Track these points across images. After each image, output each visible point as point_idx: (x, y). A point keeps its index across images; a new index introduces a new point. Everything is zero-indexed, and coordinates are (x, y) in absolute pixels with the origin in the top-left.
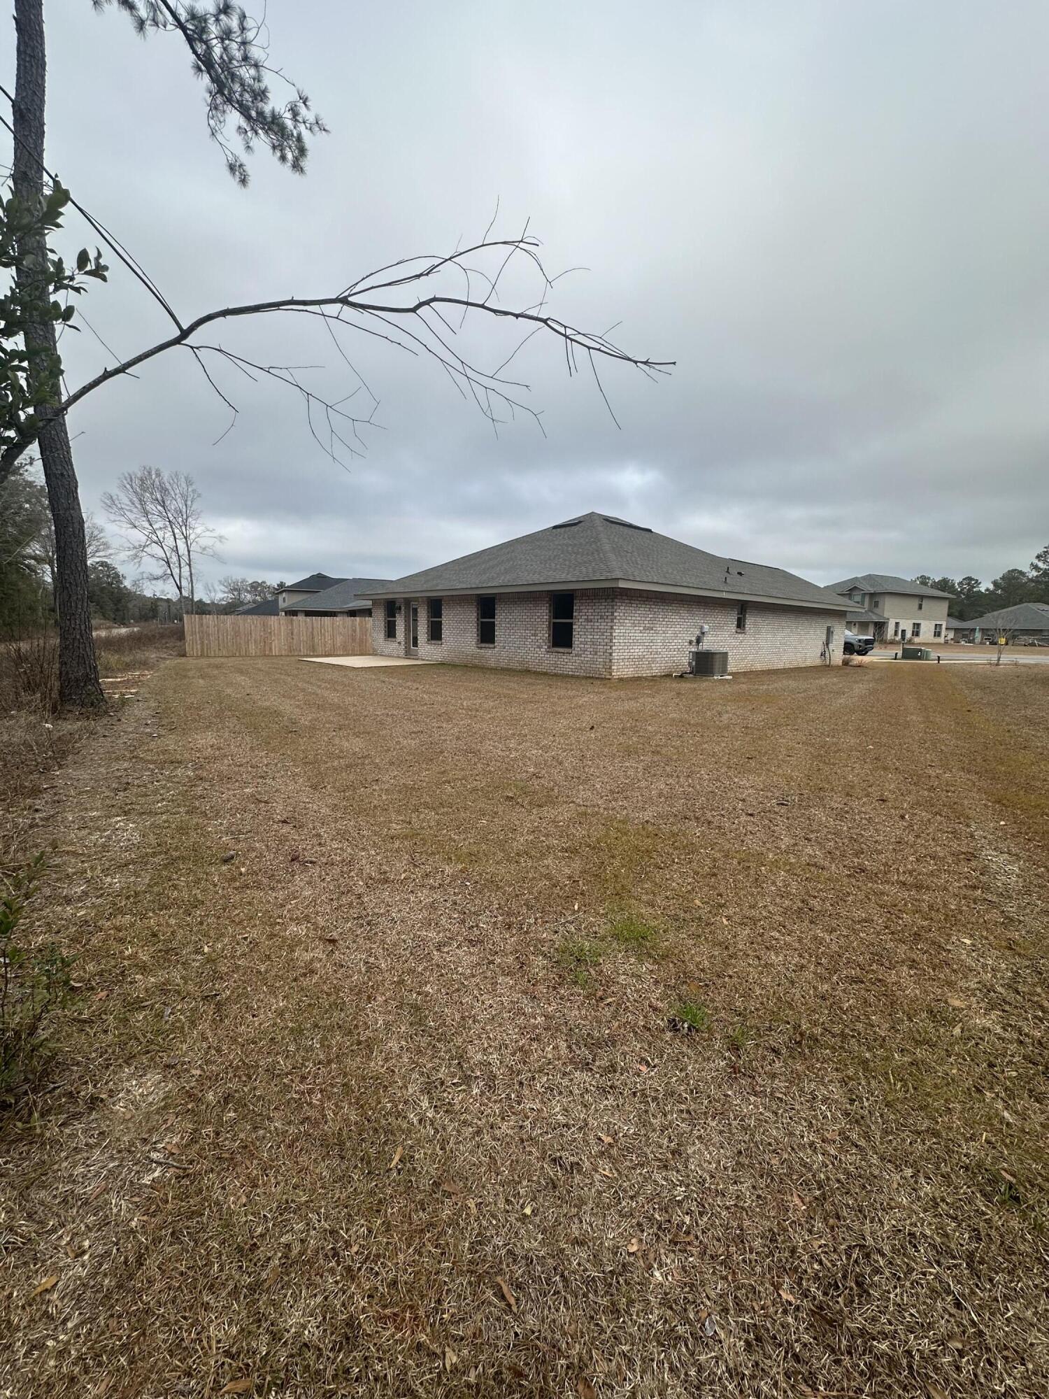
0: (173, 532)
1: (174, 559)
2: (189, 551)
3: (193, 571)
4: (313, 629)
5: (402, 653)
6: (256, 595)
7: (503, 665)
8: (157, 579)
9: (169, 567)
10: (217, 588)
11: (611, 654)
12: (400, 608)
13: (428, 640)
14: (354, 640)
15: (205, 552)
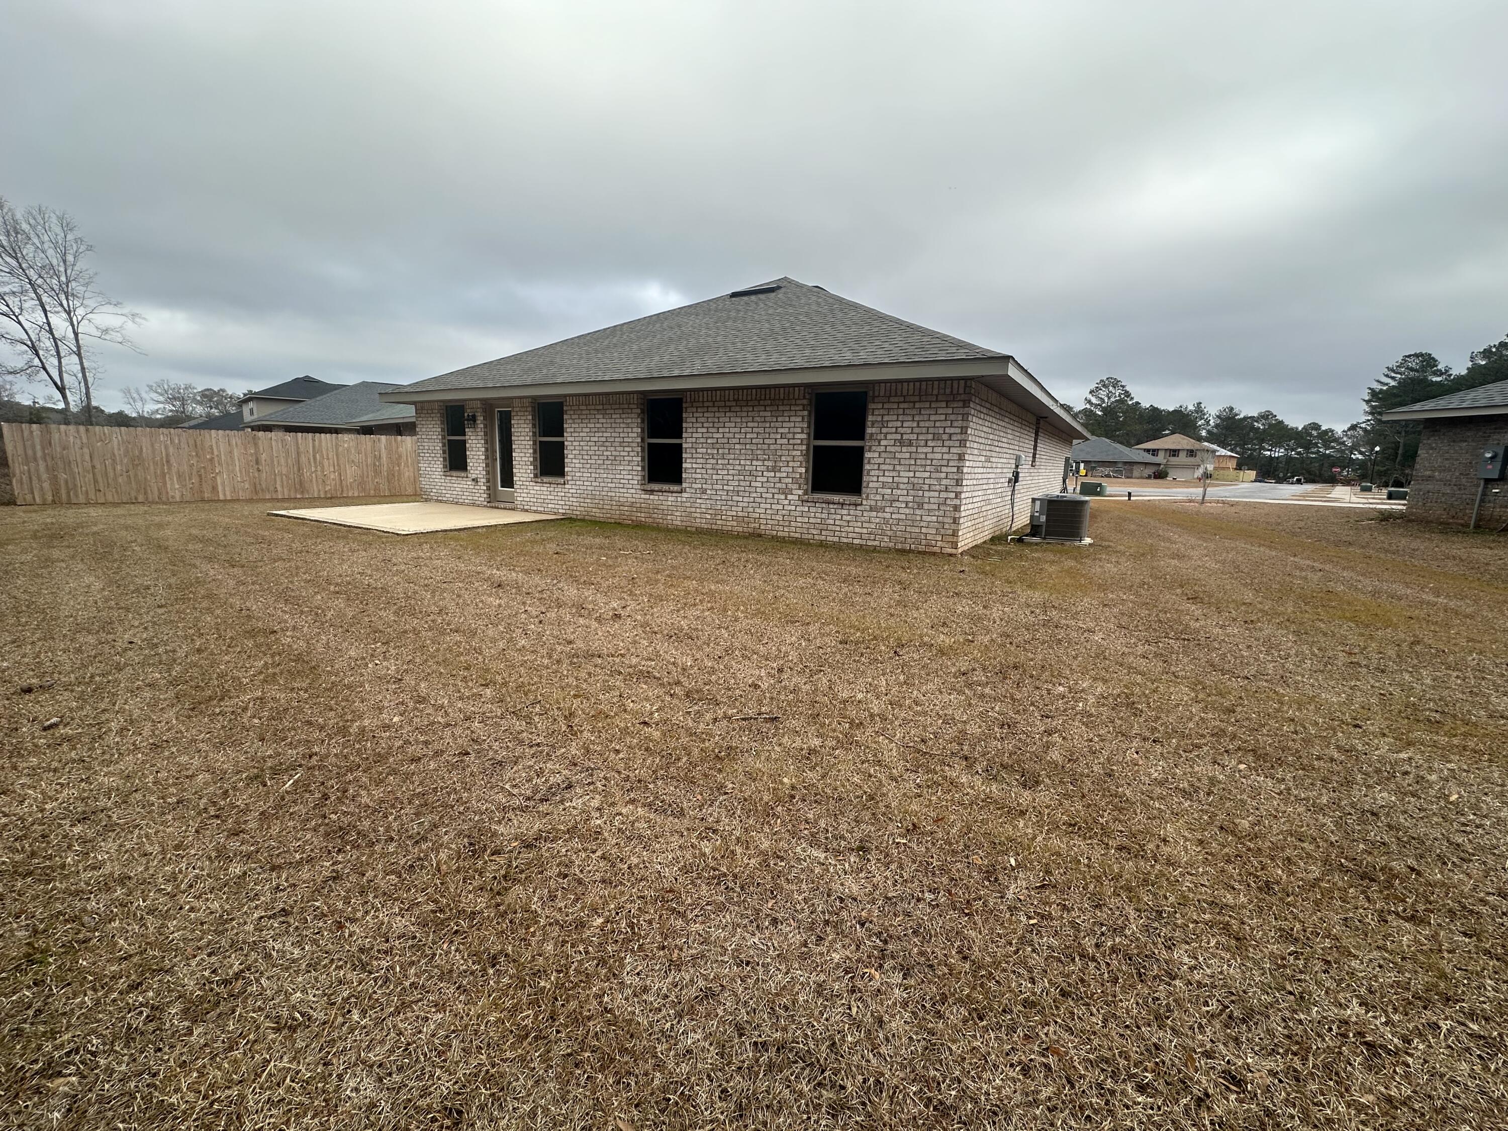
0: (39, 299)
1: (46, 343)
2: (76, 334)
3: (86, 364)
4: (298, 453)
5: (482, 498)
6: (211, 408)
7: (702, 523)
8: (14, 373)
9: (38, 355)
10: (144, 395)
11: (957, 508)
12: (474, 419)
13: (536, 476)
14: (377, 472)
15: (107, 337)
